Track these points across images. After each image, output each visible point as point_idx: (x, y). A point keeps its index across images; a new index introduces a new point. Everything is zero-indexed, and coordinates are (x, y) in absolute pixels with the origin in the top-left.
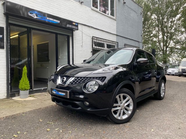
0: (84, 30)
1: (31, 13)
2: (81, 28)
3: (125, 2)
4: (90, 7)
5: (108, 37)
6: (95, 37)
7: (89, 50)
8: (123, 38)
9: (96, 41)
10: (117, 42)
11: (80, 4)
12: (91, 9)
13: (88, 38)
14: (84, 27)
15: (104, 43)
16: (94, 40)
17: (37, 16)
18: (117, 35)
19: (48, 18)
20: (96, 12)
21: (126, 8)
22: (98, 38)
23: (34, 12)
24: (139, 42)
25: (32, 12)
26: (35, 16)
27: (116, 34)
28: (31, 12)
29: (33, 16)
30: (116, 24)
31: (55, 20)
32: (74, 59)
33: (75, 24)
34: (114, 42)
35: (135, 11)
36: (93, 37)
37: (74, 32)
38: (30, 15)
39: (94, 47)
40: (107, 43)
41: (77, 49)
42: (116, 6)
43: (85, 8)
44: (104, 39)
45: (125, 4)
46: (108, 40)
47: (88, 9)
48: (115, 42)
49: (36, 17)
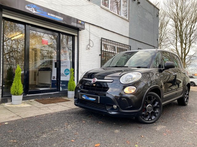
0: (92, 31)
1: (28, 7)
2: (88, 28)
3: (139, 3)
4: (99, 5)
5: (120, 39)
6: (104, 39)
7: (97, 54)
8: (137, 42)
9: (105, 43)
10: (129, 46)
11: (87, 1)
12: (100, 7)
13: (97, 39)
14: (91, 26)
15: (115, 46)
16: (103, 42)
17: (36, 10)
18: (130, 38)
19: (49, 14)
20: (106, 12)
21: (141, 9)
22: (108, 40)
23: (32, 6)
24: (154, 47)
25: (31, 5)
26: (34, 10)
27: (128, 37)
28: (29, 5)
29: (31, 11)
30: (128, 26)
31: (57, 17)
32: (79, 63)
33: (80, 22)
34: (126, 45)
35: (150, 13)
36: (102, 38)
37: (80, 31)
38: (28, 9)
39: (103, 50)
40: (118, 47)
41: (82, 51)
42: (129, 6)
43: (93, 6)
44: (114, 42)
45: (139, 5)
46: (120, 43)
47: (97, 7)
48: (128, 45)
49: (34, 12)
